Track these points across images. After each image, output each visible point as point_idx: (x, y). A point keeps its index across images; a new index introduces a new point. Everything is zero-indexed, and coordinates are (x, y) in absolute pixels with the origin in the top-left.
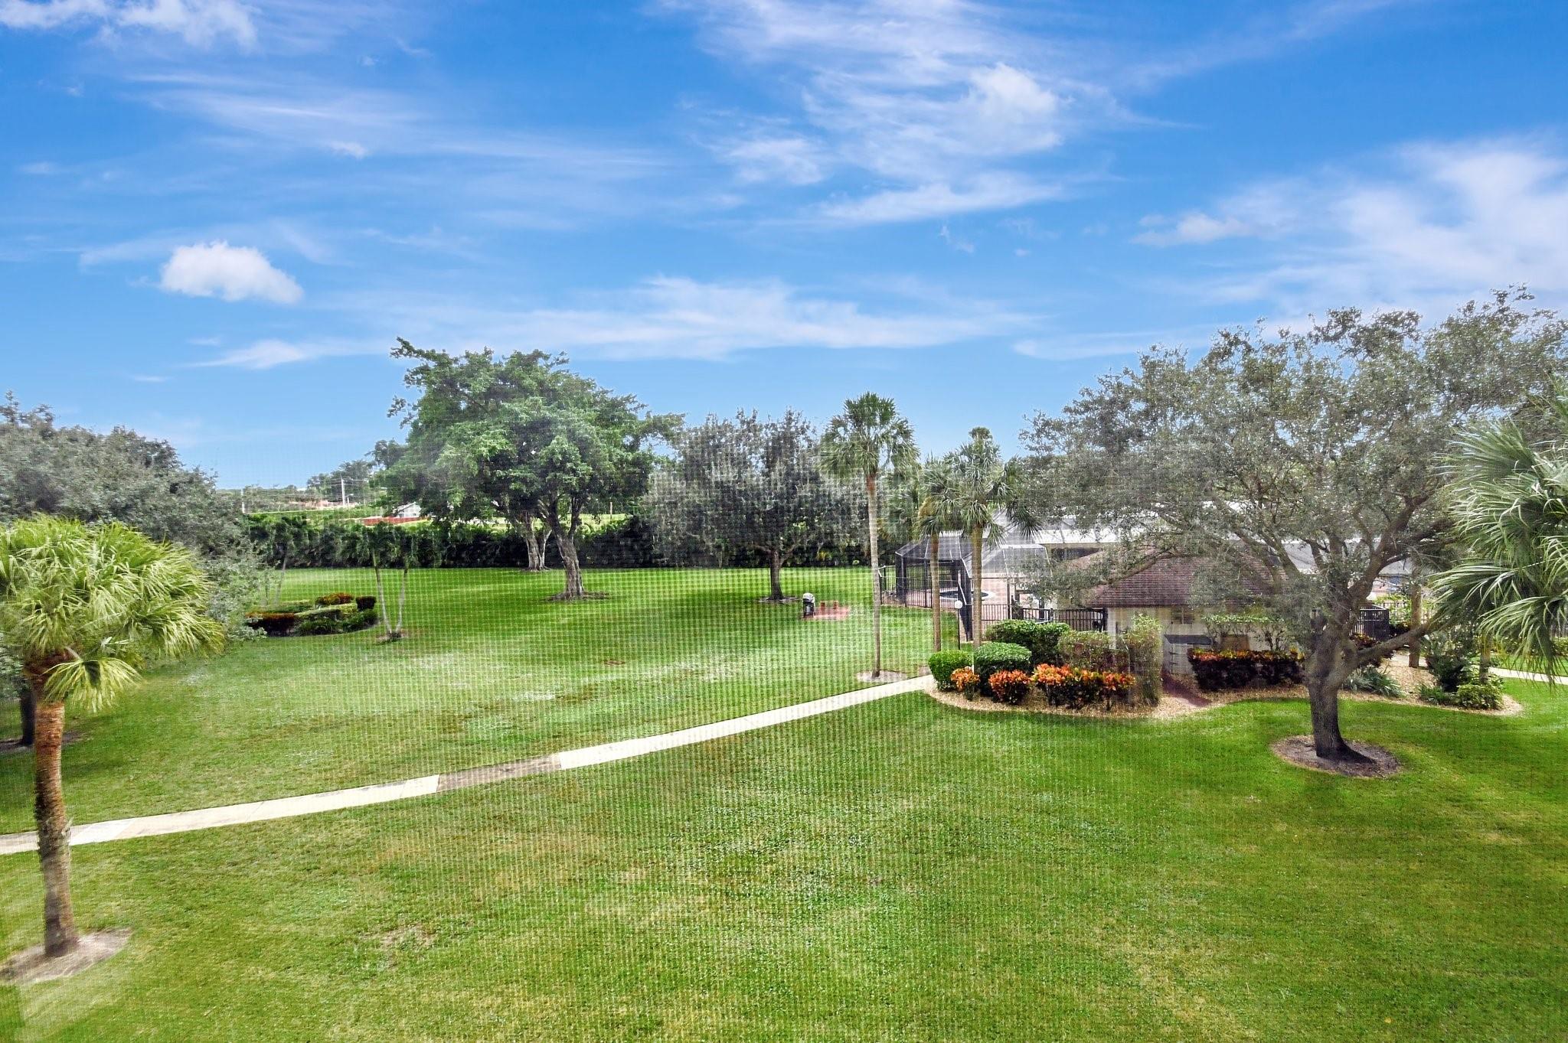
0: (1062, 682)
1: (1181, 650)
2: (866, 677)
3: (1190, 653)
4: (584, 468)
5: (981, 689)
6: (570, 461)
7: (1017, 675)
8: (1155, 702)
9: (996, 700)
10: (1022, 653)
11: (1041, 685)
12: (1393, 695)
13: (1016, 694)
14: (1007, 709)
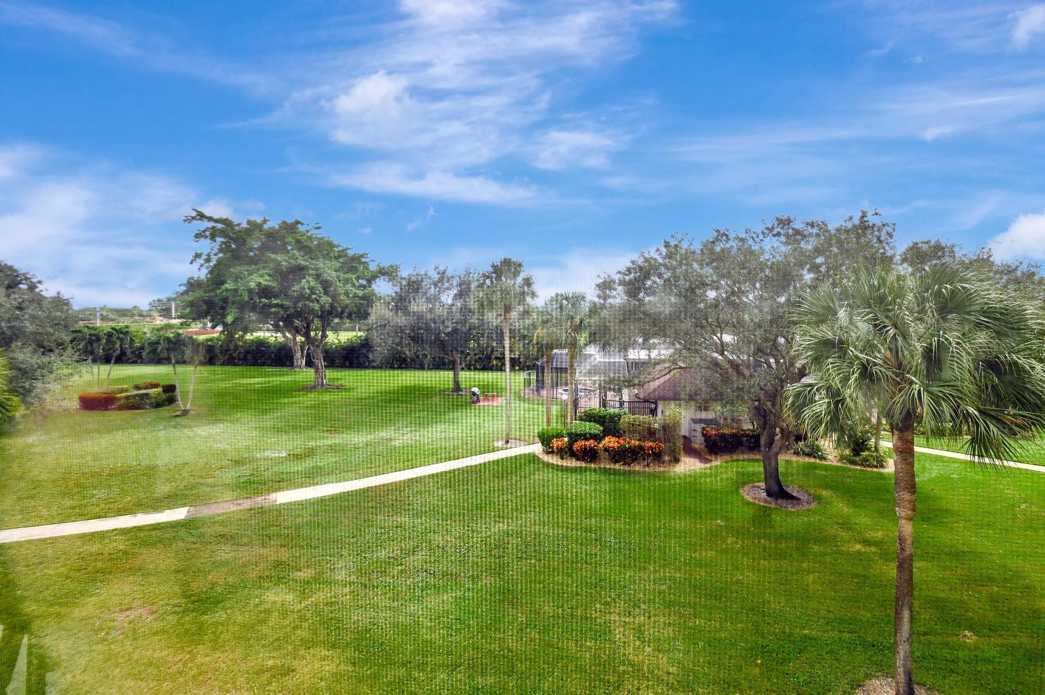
0: (619, 447)
1: (699, 427)
2: (500, 444)
3: (703, 429)
4: (326, 299)
5: (568, 452)
6: (315, 294)
7: (591, 443)
8: (677, 461)
9: (578, 459)
10: (596, 428)
11: (606, 449)
12: (823, 458)
13: (590, 455)
14: (584, 465)
